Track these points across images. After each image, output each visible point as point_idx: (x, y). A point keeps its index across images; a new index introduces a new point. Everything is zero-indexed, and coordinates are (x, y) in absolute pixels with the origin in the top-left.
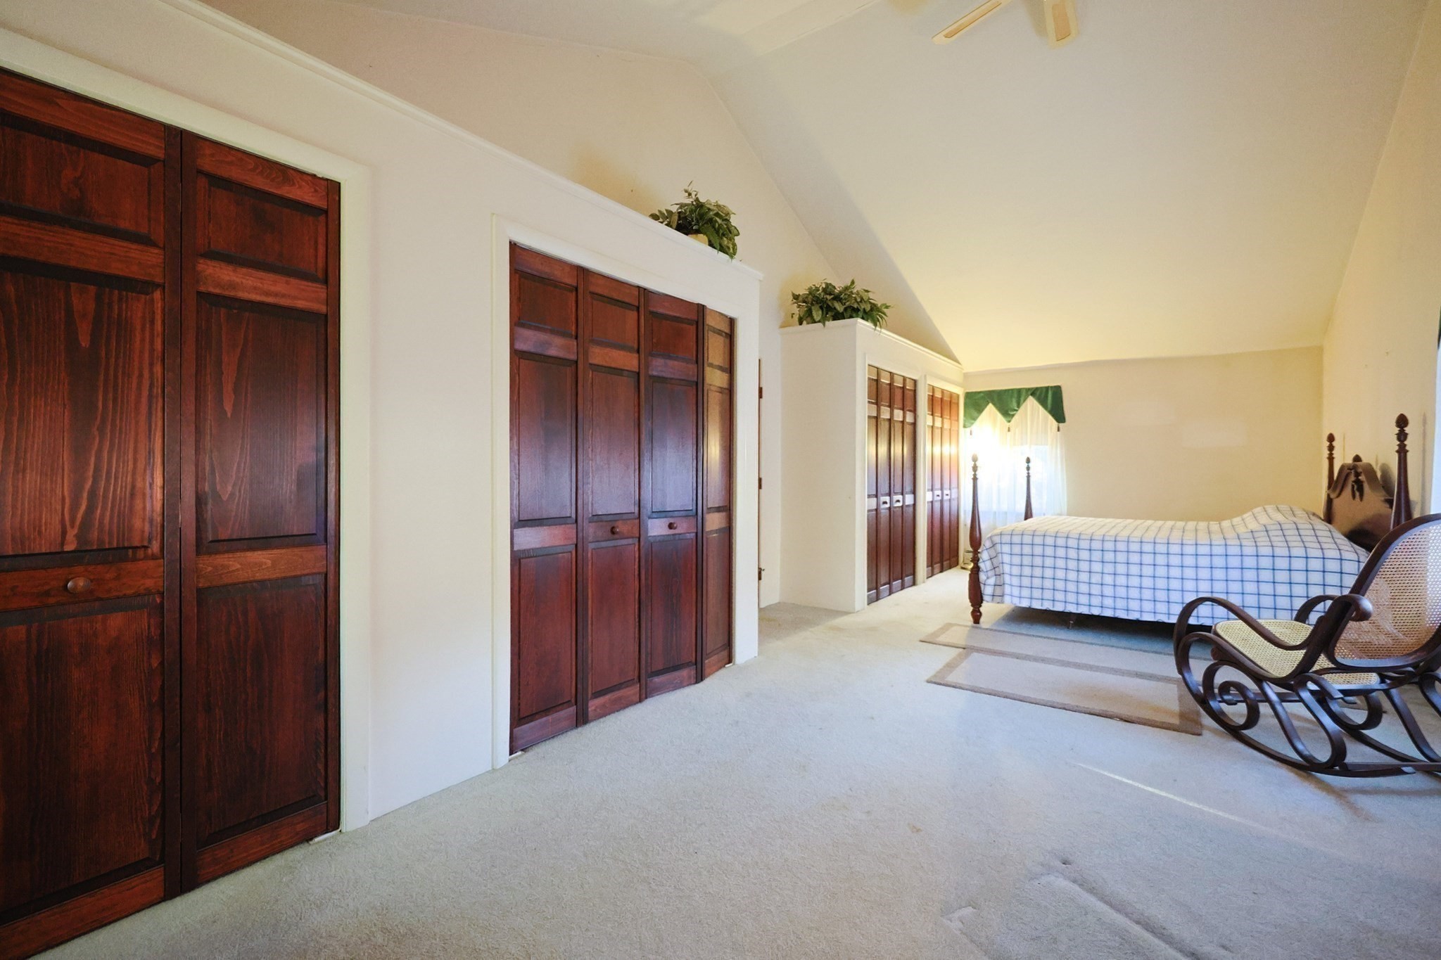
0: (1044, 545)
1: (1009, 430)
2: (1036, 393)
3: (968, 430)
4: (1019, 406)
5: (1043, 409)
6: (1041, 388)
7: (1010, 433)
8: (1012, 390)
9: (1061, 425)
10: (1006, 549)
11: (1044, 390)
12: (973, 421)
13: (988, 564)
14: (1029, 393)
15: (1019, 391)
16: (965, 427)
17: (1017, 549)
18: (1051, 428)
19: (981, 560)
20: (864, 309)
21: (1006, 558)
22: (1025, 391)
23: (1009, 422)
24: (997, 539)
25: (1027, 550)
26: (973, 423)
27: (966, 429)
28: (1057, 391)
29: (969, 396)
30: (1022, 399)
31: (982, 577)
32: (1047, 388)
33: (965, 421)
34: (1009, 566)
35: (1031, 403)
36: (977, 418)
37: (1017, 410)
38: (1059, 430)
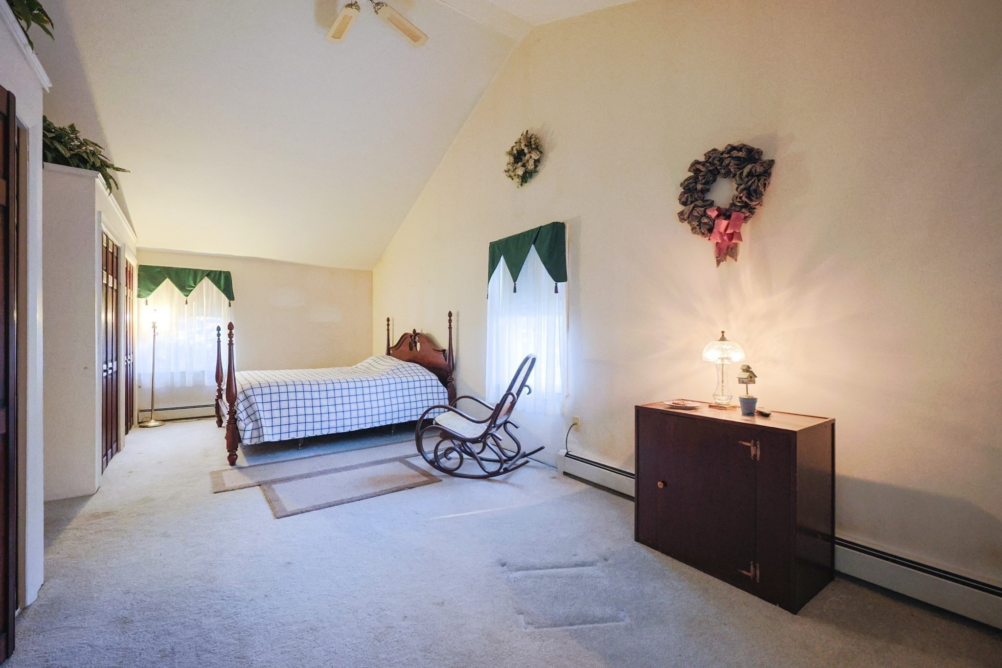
0: (287, 392)
1: (187, 303)
2: (209, 274)
3: (143, 300)
4: (195, 284)
5: (217, 288)
6: (216, 271)
7: (187, 305)
8: (190, 270)
9: (231, 302)
10: (259, 399)
11: (218, 273)
12: (149, 292)
13: (244, 413)
14: (205, 274)
15: (196, 272)
16: (139, 296)
17: (267, 398)
18: (224, 305)
19: (238, 412)
20: (93, 162)
21: (260, 406)
22: (201, 272)
23: (187, 296)
24: (249, 393)
25: (275, 397)
26: (149, 295)
27: (140, 299)
28: (228, 275)
29: (142, 269)
30: (198, 280)
31: (241, 425)
32: (221, 272)
33: (139, 291)
34: (262, 412)
35: (206, 283)
36: (154, 289)
37: (194, 287)
38: (230, 306)
